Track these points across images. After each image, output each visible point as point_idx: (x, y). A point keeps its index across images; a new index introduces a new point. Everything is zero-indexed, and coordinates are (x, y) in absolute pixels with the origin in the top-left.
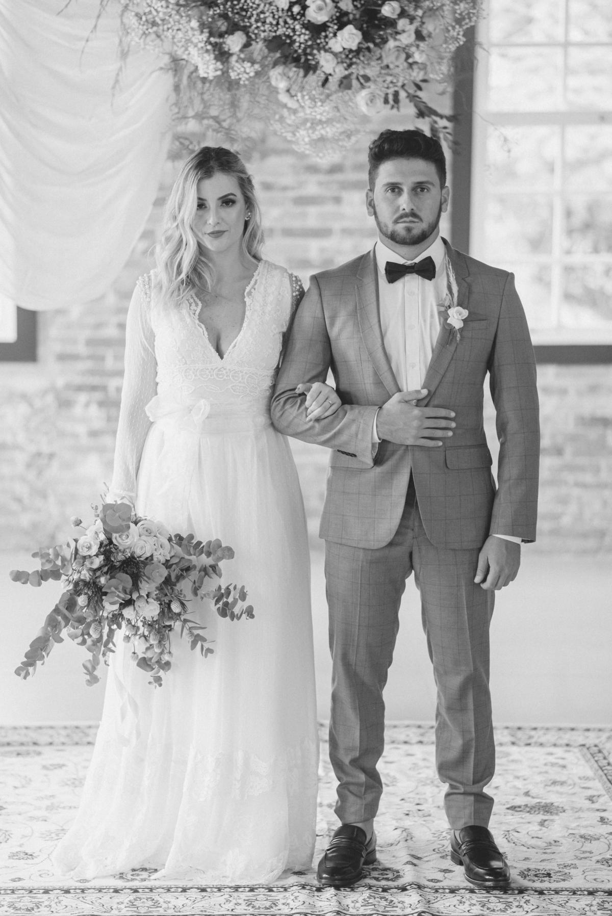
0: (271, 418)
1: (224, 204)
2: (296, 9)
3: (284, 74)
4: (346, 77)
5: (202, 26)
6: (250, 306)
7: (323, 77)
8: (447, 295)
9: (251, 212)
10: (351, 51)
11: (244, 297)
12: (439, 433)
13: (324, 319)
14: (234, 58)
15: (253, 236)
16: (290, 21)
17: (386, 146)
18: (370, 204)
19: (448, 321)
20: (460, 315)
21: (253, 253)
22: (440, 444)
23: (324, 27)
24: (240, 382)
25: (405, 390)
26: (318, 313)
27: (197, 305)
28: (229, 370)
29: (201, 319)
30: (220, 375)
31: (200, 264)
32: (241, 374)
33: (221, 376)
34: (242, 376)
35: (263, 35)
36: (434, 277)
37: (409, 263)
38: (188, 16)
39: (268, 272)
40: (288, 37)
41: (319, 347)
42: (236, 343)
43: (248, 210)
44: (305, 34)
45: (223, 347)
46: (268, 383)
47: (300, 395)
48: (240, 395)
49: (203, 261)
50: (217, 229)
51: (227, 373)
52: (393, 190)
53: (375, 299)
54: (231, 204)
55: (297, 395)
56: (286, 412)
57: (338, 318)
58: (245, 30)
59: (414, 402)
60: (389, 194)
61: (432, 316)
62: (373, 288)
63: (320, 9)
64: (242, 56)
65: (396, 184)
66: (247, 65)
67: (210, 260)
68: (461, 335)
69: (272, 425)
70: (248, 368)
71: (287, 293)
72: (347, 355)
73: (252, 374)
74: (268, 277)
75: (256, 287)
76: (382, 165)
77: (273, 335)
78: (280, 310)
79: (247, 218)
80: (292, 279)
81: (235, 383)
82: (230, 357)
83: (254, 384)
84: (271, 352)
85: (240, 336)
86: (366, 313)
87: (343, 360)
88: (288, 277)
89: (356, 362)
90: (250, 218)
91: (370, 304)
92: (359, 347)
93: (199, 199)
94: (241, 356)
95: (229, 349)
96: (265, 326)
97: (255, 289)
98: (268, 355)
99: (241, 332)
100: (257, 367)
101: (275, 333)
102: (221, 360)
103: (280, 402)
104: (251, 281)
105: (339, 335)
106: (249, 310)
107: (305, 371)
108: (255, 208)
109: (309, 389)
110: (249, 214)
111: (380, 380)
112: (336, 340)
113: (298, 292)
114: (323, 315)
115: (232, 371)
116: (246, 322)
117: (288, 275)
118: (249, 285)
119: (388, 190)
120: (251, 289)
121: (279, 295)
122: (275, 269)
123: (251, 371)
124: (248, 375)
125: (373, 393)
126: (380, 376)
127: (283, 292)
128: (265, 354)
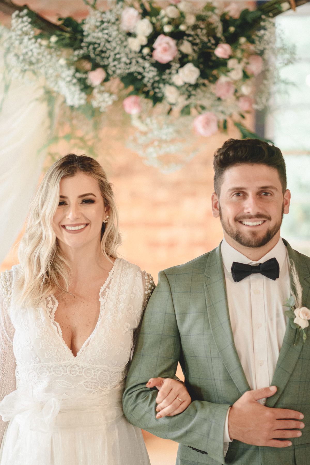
0: (122, 410)
1: (84, 203)
5: (69, 64)
6: (104, 305)
8: (291, 295)
11: (98, 297)
12: (289, 434)
13: (175, 315)
14: (95, 91)
17: (231, 154)
18: (216, 207)
19: (295, 321)
20: (305, 315)
22: (290, 444)
24: (92, 378)
25: (254, 388)
27: (54, 303)
28: (82, 366)
29: (57, 319)
30: (73, 371)
32: (93, 371)
33: (74, 373)
34: (95, 372)
36: (278, 277)
37: (254, 263)
38: (57, 56)
39: (122, 270)
41: (170, 342)
42: (89, 341)
43: (107, 213)
45: (78, 344)
46: (120, 378)
51: (79, 369)
52: (238, 195)
53: (223, 297)
54: (90, 202)
56: (138, 406)
57: (188, 315)
58: (105, 67)
60: (235, 198)
61: (278, 315)
62: (221, 285)
64: (103, 88)
65: (241, 188)
66: (106, 95)
69: (124, 416)
70: (101, 365)
71: (140, 291)
72: (197, 350)
73: (104, 371)
74: (122, 275)
75: (110, 286)
76: (227, 171)
77: (125, 333)
78: (133, 309)
79: (105, 220)
80: (145, 278)
81: (86, 379)
82: (83, 355)
83: (105, 380)
84: (122, 350)
85: (93, 334)
86: (215, 311)
87: (193, 355)
88: (141, 276)
89: (206, 358)
90: (108, 221)
91: (219, 302)
92: (209, 344)
93: (61, 197)
94: (94, 354)
95: (82, 347)
96: (118, 324)
97: (109, 288)
98: (120, 352)
99: (94, 331)
100: (109, 365)
101: (127, 331)
102: (74, 357)
103: (132, 396)
104: (106, 280)
105: (189, 331)
106: (103, 309)
107: (157, 365)
108: (113, 211)
109: (161, 384)
110: (108, 217)
111: (230, 376)
112: (186, 336)
113: (150, 290)
114: (173, 311)
115: (85, 367)
116: (100, 321)
117: (141, 273)
118: (104, 285)
119: (233, 195)
120: (105, 289)
121: (132, 293)
122: (129, 267)
123: (103, 368)
124: (100, 372)
125: (222, 390)
126: (230, 373)
127: (136, 291)
128: (117, 352)
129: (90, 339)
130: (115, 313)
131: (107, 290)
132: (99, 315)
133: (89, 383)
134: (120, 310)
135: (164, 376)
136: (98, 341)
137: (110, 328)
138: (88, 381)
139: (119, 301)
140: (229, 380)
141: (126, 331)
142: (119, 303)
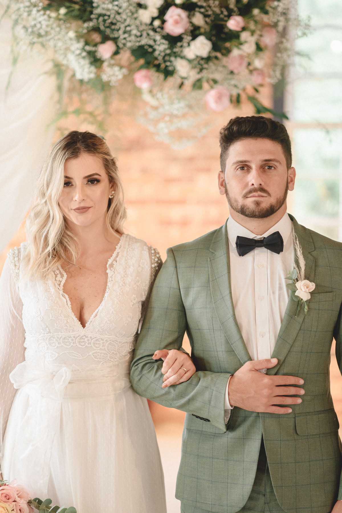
1: (89, 183)
2: (157, 23)
3: (146, 77)
4: (199, 80)
5: (79, 37)
6: (111, 277)
7: (179, 81)
8: (294, 268)
9: (115, 190)
10: (202, 59)
11: (106, 269)
12: (289, 401)
13: (180, 289)
14: (105, 64)
15: (116, 212)
16: (151, 33)
17: (235, 128)
18: (222, 185)
19: (297, 294)
20: (307, 288)
21: (115, 228)
22: (290, 411)
23: (179, 38)
24: (101, 349)
25: (256, 359)
26: (174, 284)
27: (62, 276)
28: (91, 337)
29: (65, 290)
30: (82, 342)
31: (66, 238)
32: (101, 342)
33: (83, 344)
34: (103, 343)
35: (129, 45)
36: (282, 251)
37: (258, 237)
38: (67, 28)
39: (129, 245)
40: (151, 46)
41: (174, 315)
42: (98, 312)
43: (112, 189)
44: (163, 44)
45: (86, 316)
46: (128, 348)
47: (157, 361)
48: (101, 361)
49: (68, 235)
50: (82, 205)
51: (88, 340)
52: (242, 168)
53: (226, 271)
54: (96, 182)
55: (154, 361)
56: (144, 377)
57: (192, 289)
58: (115, 40)
59: (264, 371)
60: (239, 172)
61: (280, 288)
62: (224, 260)
63: (177, 22)
64: (113, 62)
65: (245, 161)
66: (117, 69)
67: (76, 234)
68: (308, 306)
70: (109, 335)
71: (147, 265)
72: (201, 323)
73: (112, 341)
74: (128, 250)
75: (118, 259)
76: (232, 146)
77: (133, 305)
78: (140, 281)
79: (111, 196)
80: (151, 252)
81: (96, 350)
82: (92, 325)
83: (114, 350)
84: (130, 321)
85: (101, 306)
86: (218, 285)
87: (197, 328)
88: (147, 250)
89: (208, 331)
90: (114, 196)
91: (222, 276)
92: (211, 317)
93: (66, 177)
94: (102, 325)
95: (91, 318)
96: (125, 296)
97: (116, 261)
98: (128, 323)
99: (102, 302)
100: (117, 335)
101: (135, 303)
102: (83, 328)
103: (138, 367)
104: (113, 253)
105: (193, 304)
106: (111, 281)
107: (162, 338)
108: (119, 187)
109: (166, 356)
110: (113, 192)
111: (232, 348)
112: (190, 309)
113: (157, 263)
114: (178, 286)
115: (94, 338)
116: (108, 292)
117: (147, 248)
118: (111, 258)
119: (238, 169)
120: (113, 261)
121: (139, 267)
122: (136, 242)
123: (111, 339)
124: (108, 342)
125: (225, 360)
126: (232, 344)
127: (143, 264)
128: (125, 322)
129: (99, 310)
130: (122, 285)
131: (114, 263)
132: (107, 287)
133: (98, 354)
134: (127, 283)
135: (169, 349)
136: (106, 312)
137: (118, 299)
138: (97, 352)
139: (126, 274)
140: (231, 351)
141: (133, 303)
142: (126, 276)
